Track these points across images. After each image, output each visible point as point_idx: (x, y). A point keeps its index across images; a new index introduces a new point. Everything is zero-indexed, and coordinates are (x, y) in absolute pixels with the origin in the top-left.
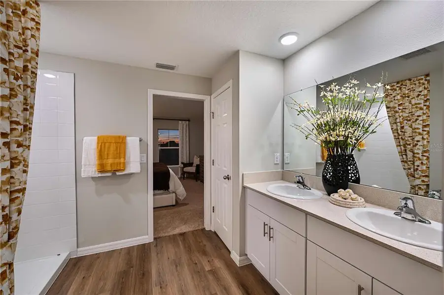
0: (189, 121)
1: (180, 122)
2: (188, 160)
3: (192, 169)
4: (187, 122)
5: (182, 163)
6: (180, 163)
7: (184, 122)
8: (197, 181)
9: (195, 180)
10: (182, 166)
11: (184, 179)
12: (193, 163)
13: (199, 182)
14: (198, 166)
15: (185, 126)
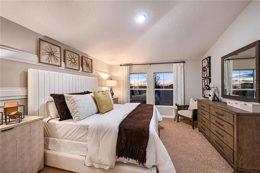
0: (184, 62)
1: (174, 64)
2: (183, 102)
3: (188, 114)
4: (182, 64)
5: (177, 105)
6: (174, 104)
7: (178, 64)
8: (193, 129)
9: (191, 127)
10: (176, 108)
11: (178, 122)
12: (188, 106)
13: (197, 130)
14: (195, 111)
15: (179, 67)
